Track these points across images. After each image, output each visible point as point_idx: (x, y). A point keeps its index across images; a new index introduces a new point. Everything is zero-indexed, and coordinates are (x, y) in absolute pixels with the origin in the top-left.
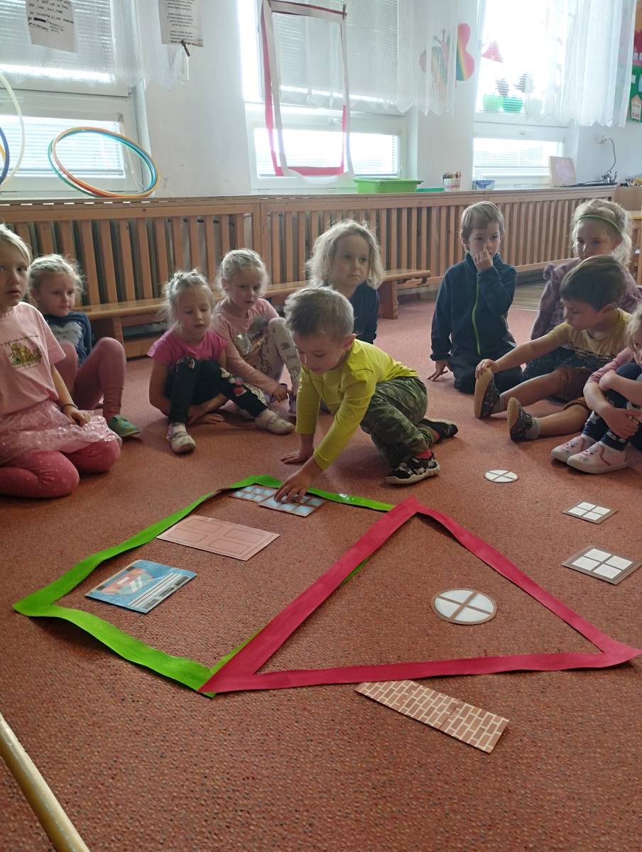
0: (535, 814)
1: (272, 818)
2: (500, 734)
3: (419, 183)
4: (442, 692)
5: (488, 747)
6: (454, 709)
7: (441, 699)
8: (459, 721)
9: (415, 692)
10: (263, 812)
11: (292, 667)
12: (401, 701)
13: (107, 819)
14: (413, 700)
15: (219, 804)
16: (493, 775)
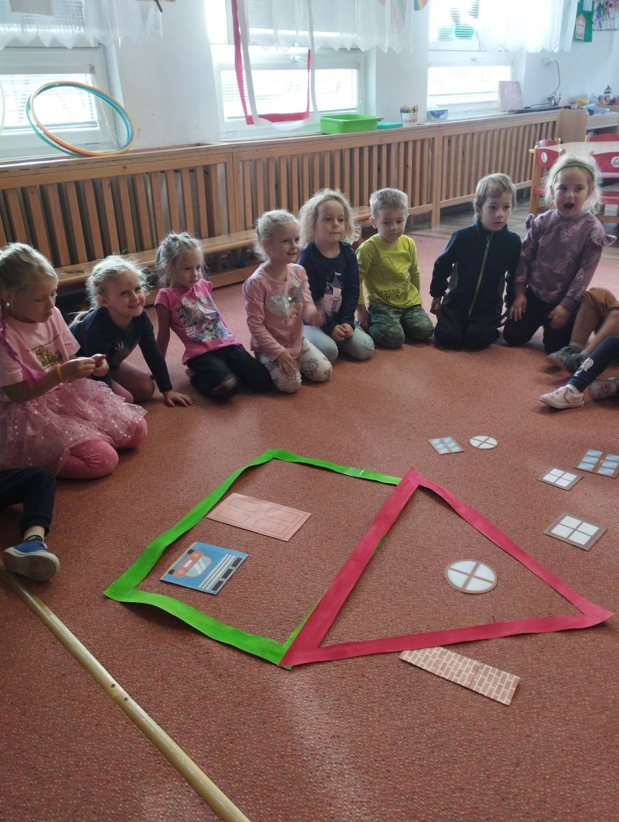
0: (547, 752)
1: (360, 768)
2: (515, 689)
4: (466, 656)
5: (506, 701)
6: (477, 670)
7: (466, 662)
8: (482, 680)
9: (446, 657)
10: (352, 763)
11: (347, 639)
12: (436, 665)
13: (237, 776)
14: (445, 664)
15: (317, 759)
16: (513, 723)
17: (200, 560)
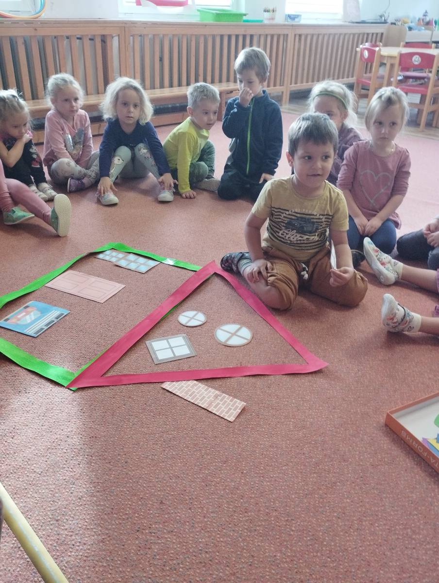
0: (250, 455)
1: (105, 459)
2: (240, 411)
3: (245, 15)
4: (212, 387)
5: (232, 419)
6: (217, 397)
7: (210, 392)
8: (219, 404)
9: (196, 388)
10: (100, 456)
11: (125, 372)
12: (187, 393)
14: (194, 392)
15: (75, 452)
16: (232, 434)
17: (32, 313)
